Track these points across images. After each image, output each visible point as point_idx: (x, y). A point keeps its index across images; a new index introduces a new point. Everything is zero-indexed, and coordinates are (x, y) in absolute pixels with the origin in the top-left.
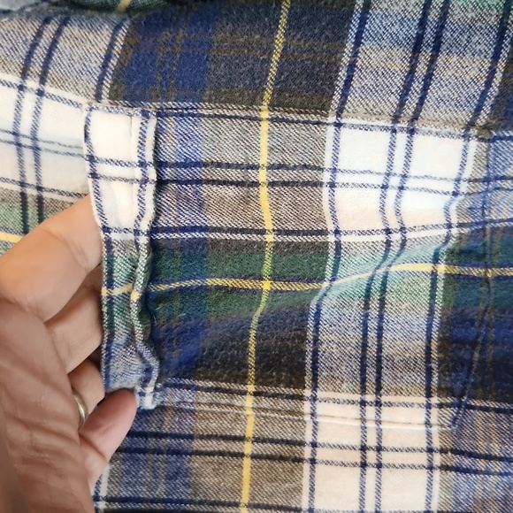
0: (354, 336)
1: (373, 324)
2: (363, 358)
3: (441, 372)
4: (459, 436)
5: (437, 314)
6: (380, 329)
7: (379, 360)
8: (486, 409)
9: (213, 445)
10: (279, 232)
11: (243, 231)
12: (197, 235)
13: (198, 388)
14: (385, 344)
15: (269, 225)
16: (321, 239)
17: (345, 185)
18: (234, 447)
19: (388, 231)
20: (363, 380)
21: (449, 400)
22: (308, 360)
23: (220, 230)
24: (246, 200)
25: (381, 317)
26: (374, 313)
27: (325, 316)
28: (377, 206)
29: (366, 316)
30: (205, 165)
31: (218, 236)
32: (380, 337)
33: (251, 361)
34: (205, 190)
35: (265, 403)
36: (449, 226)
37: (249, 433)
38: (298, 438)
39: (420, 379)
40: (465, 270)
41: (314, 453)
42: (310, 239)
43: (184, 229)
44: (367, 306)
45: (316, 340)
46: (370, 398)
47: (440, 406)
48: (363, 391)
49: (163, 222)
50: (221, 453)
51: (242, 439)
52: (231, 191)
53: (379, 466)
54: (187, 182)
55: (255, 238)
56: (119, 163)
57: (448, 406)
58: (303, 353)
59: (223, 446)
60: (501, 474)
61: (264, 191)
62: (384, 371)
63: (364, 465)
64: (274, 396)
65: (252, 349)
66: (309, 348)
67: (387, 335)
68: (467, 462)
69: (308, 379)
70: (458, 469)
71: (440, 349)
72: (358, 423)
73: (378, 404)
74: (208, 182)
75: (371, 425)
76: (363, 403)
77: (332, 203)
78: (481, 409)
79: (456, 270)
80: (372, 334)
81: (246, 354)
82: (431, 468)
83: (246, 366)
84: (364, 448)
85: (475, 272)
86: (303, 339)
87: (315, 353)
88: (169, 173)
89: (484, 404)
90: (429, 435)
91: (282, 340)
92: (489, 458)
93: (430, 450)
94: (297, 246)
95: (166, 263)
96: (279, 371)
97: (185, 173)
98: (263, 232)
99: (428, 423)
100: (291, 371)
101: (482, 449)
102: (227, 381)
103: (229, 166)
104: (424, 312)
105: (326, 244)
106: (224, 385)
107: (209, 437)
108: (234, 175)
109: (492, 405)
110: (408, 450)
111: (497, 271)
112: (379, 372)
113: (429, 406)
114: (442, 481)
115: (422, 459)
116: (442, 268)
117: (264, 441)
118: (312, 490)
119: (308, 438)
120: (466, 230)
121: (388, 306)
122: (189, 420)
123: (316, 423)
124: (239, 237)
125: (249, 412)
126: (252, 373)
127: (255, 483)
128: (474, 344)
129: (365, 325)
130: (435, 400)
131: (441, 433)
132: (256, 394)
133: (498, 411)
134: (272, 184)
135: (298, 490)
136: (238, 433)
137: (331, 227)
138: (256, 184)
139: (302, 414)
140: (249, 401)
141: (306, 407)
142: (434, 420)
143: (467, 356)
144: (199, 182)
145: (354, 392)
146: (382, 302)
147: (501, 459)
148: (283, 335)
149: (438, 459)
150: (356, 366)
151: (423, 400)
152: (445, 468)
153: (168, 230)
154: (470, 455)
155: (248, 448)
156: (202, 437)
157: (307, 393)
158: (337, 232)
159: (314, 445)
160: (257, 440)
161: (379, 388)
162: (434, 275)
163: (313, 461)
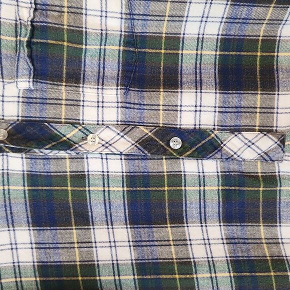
0: (96, 69)
1: (102, 66)
2: (99, 76)
3: (121, 79)
4: (126, 98)
5: (121, 62)
6: (104, 67)
7: (103, 76)
8: (134, 91)
9: (53, 101)
10: (68, 26)
11: (57, 24)
12: (45, 24)
13: (47, 83)
14: (105, 72)
15: (65, 23)
16: (81, 29)
17: (90, 15)
18: (59, 102)
19: (102, 30)
20: (98, 82)
21: (123, 87)
22: (82, 76)
23: (51, 23)
24: (60, 16)
25: (104, 63)
26: (102, 62)
27: (87, 63)
28: (99, 23)
29: (100, 63)
30: (49, 5)
31: (50, 25)
32: (104, 70)
33: (64, 76)
34: (49, 12)
35: (68, 88)
36: (121, 31)
37: (64, 98)
38: (78, 99)
39: (115, 81)
40: (129, 49)
41: (83, 103)
42: (77, 29)
43: (41, 22)
44: (100, 60)
45: (84, 70)
46: (100, 87)
47: (121, 89)
48: (98, 85)
49: (35, 20)
50: (56, 104)
51: (61, 100)
52: (56, 14)
53: (103, 107)
54: (44, 10)
55: (61, 26)
56: (24, 2)
57: (123, 89)
58: (80, 74)
59: (56, 102)
60: (138, 109)
61: (66, 14)
62: (105, 79)
63: (98, 107)
64: (71, 86)
65: (65, 72)
66: (82, 73)
67: (106, 69)
68: (128, 105)
69: (81, 81)
70: (125, 107)
71: (122, 73)
72: (96, 94)
73: (103, 89)
74: (50, 10)
75: (100, 95)
76: (98, 89)
77: (86, 20)
78: (133, 90)
79: (126, 49)
80: (102, 69)
81: (63, 74)
82: (118, 107)
83: (63, 77)
84: (98, 102)
85: (132, 49)
86: (80, 70)
87: (84, 74)
88: (39, 7)
89: (134, 89)
90: (117, 97)
91: (74, 70)
92: (134, 104)
93: (118, 102)
94: (73, 30)
95: (36, 32)
96: (72, 79)
97: (43, 7)
98: (63, 25)
99: (117, 94)
100: (76, 79)
101: (133, 102)
102: (57, 82)
103: (56, 6)
104: (117, 62)
105: (82, 31)
106: (56, 83)
107: (52, 99)
108: (57, 9)
109: (136, 89)
110: (111, 102)
111: (139, 50)
112: (103, 80)
113: (117, 89)
114: (121, 111)
115: (116, 105)
116: (122, 48)
117: (68, 100)
118: (83, 114)
119: (82, 99)
120: (127, 34)
121: (106, 60)
122: (45, 94)
123: (84, 94)
124: (56, 26)
125: (64, 91)
126: (64, 80)
127: (66, 112)
128: (132, 72)
129: (99, 66)
130: (119, 87)
131: (121, 97)
132: (65, 86)
133: (138, 91)
134: (68, 12)
135: (79, 114)
136: (60, 98)
137: (84, 26)
138: (64, 12)
139: (80, 91)
140: (63, 88)
141: (81, 89)
142: (119, 93)
143: (129, 76)
144: (47, 10)
145: (95, 85)
146: (104, 59)
147: (138, 104)
148: (74, 69)
149: (120, 105)
150: (96, 78)
151: (116, 87)
152: (122, 107)
153: (37, 22)
154: (129, 103)
155: (64, 102)
156: (49, 99)
157: (81, 85)
158: (86, 28)
159: (83, 101)
160: (66, 100)
161: (103, 84)
162: (119, 50)
163: (83, 106)
